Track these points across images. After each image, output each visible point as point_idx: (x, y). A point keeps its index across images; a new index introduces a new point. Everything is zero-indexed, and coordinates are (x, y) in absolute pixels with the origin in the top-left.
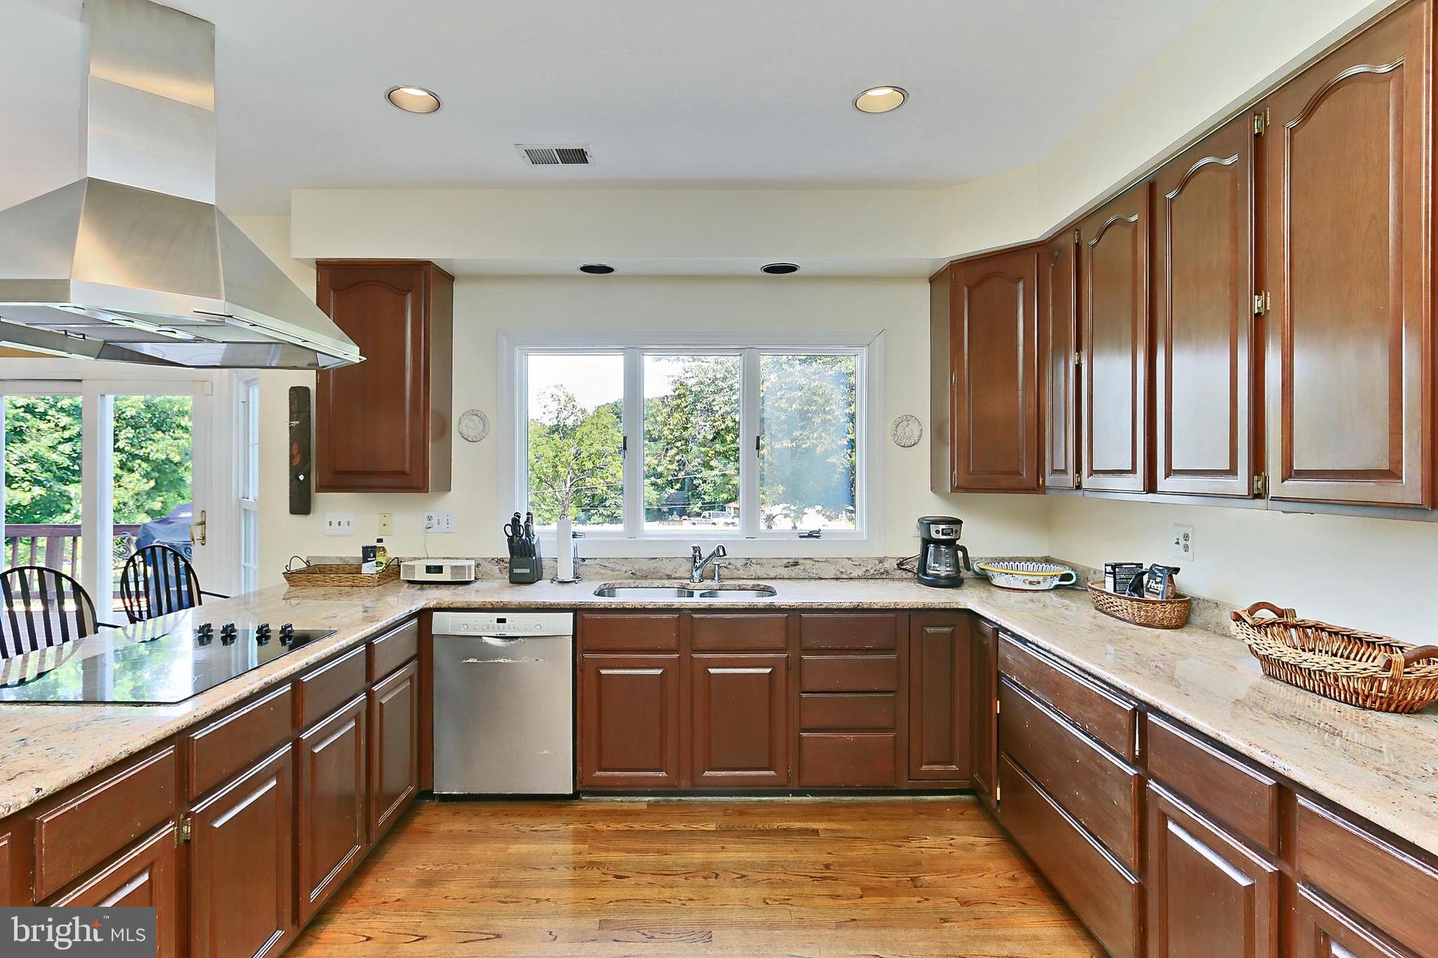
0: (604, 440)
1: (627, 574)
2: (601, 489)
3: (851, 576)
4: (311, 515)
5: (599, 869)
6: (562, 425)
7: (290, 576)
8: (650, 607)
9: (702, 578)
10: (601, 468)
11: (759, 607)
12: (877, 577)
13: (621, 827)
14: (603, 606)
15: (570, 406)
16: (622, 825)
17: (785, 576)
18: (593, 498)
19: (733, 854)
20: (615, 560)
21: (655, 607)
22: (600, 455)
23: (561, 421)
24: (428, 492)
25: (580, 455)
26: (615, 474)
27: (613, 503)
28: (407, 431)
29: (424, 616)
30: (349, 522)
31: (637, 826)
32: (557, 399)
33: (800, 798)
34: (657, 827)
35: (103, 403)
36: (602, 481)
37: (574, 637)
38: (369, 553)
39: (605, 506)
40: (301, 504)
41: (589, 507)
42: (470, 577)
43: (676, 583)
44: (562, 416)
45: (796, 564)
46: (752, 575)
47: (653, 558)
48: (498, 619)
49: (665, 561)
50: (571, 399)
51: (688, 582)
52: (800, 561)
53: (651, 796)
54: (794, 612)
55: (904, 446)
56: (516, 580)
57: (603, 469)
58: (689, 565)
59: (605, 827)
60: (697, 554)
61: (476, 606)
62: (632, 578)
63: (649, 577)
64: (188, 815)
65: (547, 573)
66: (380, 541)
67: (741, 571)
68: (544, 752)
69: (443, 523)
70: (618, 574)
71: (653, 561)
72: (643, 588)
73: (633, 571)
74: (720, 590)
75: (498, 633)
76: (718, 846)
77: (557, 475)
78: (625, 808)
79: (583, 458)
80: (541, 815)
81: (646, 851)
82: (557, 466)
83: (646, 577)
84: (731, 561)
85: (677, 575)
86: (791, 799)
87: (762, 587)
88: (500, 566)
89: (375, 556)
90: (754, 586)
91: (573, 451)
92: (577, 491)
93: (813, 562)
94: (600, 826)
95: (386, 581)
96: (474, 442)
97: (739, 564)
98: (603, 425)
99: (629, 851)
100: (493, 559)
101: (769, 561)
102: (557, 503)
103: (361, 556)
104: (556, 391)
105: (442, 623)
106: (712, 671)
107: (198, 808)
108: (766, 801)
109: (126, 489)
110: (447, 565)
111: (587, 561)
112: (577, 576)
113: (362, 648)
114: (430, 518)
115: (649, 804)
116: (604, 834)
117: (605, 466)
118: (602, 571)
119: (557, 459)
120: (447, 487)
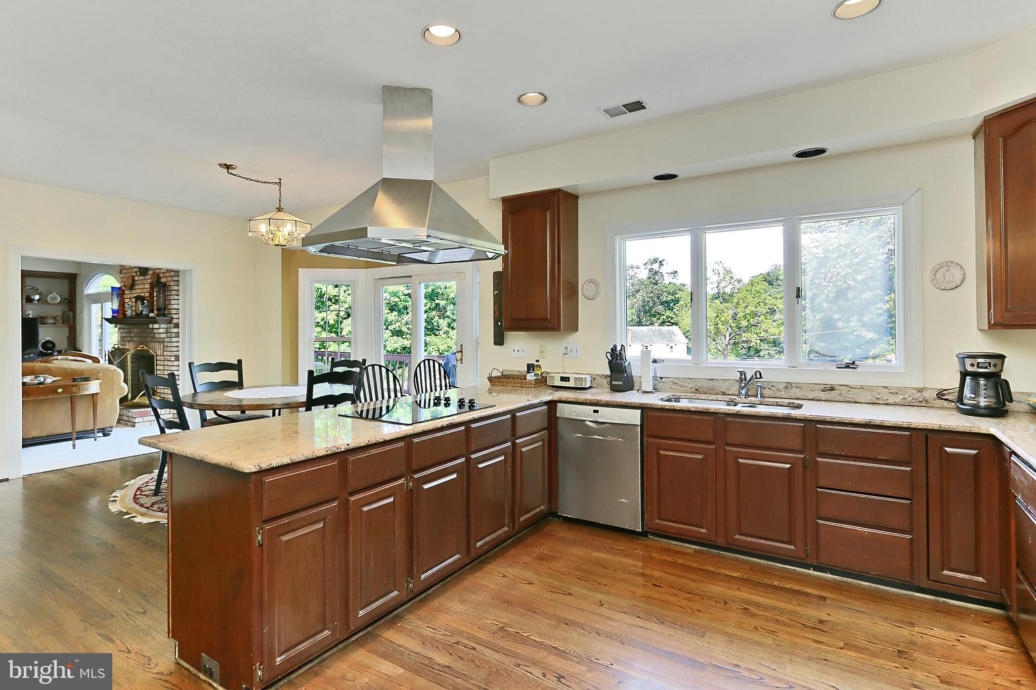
0: (758, 303)
1: (692, 389)
2: (754, 341)
3: (888, 402)
4: (504, 345)
5: (644, 578)
6: (722, 293)
7: (491, 379)
8: (693, 410)
9: (747, 396)
10: (754, 326)
11: (778, 416)
12: (916, 405)
13: (669, 559)
14: (660, 407)
15: (728, 278)
16: (671, 558)
17: (823, 399)
18: (749, 350)
19: (745, 594)
20: (683, 379)
21: (696, 410)
22: (755, 315)
23: (721, 289)
24: (560, 331)
25: (737, 315)
26: (767, 330)
27: (767, 354)
28: (548, 294)
29: (552, 405)
30: (523, 350)
31: (680, 561)
32: (717, 272)
33: (820, 573)
34: (694, 565)
35: (420, 287)
36: (756, 336)
37: (642, 426)
38: (531, 367)
39: (759, 356)
40: (499, 340)
41: (746, 357)
42: (586, 385)
43: (727, 398)
44: (722, 285)
45: (832, 389)
46: (792, 396)
47: (711, 379)
48: (594, 410)
49: (720, 381)
50: (728, 272)
51: (736, 397)
52: (836, 387)
53: (698, 545)
54: (810, 423)
55: (944, 290)
56: (615, 389)
57: (756, 326)
58: (737, 386)
59: (658, 556)
60: (743, 376)
61: (581, 401)
62: (695, 393)
63: (708, 392)
64: (412, 478)
65: (636, 387)
66: (537, 361)
67: (783, 392)
68: (622, 500)
69: (574, 351)
70: (686, 389)
71: (712, 381)
72: (702, 399)
73: (697, 388)
74: (760, 404)
75: (594, 419)
76: (736, 587)
77: (718, 332)
78: (676, 549)
79: (740, 317)
80: (619, 541)
81: (681, 577)
82: (718, 324)
83: (706, 393)
84: (774, 384)
85: (730, 392)
86: (811, 572)
87: (796, 404)
88: (607, 380)
89: (533, 370)
90: (789, 403)
91: (731, 312)
92: (735, 344)
93: (849, 389)
94: (655, 555)
95: (540, 385)
96: (591, 299)
97: (781, 386)
98: (756, 291)
99: (668, 573)
100: (603, 375)
101: (807, 385)
102: (720, 353)
103: (526, 370)
104: (716, 267)
105: (564, 411)
106: (741, 461)
107: (416, 476)
108: (789, 569)
109: (452, 339)
110: (572, 377)
111: (663, 379)
112: (655, 389)
113: (509, 416)
114: (566, 348)
115: (695, 551)
116: (656, 560)
117: (758, 323)
118: (674, 387)
119: (717, 319)
120: (576, 329)
